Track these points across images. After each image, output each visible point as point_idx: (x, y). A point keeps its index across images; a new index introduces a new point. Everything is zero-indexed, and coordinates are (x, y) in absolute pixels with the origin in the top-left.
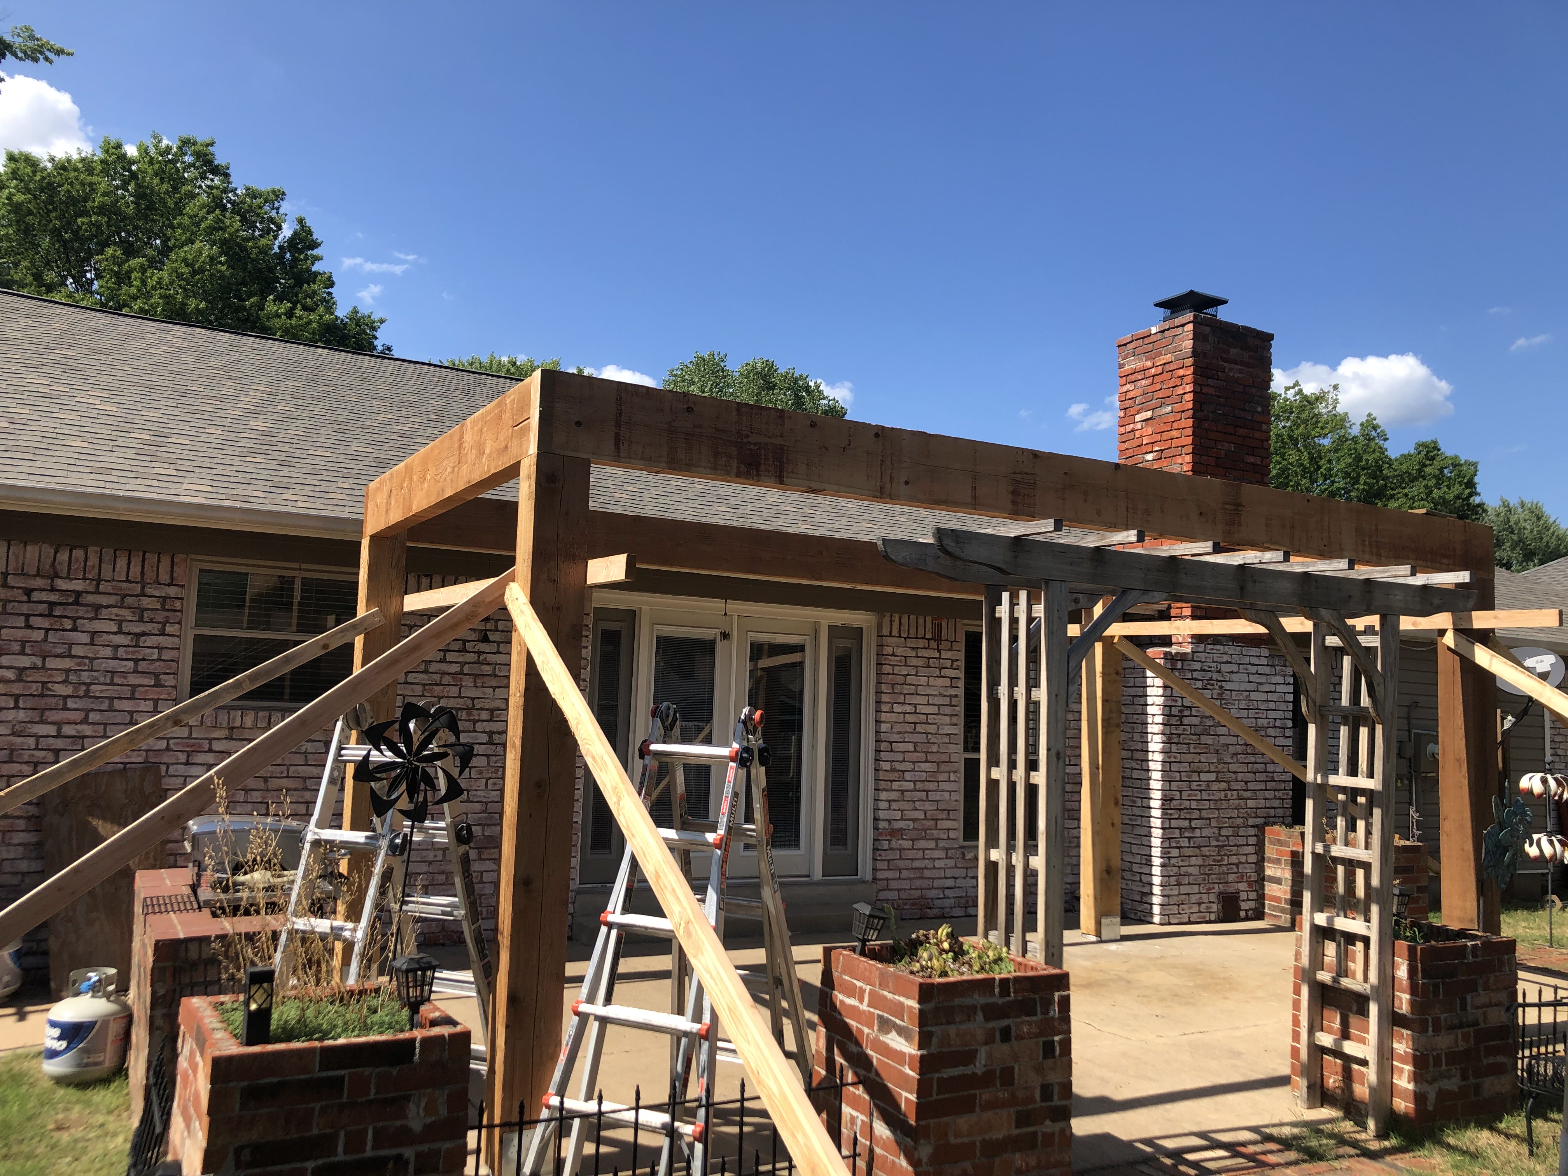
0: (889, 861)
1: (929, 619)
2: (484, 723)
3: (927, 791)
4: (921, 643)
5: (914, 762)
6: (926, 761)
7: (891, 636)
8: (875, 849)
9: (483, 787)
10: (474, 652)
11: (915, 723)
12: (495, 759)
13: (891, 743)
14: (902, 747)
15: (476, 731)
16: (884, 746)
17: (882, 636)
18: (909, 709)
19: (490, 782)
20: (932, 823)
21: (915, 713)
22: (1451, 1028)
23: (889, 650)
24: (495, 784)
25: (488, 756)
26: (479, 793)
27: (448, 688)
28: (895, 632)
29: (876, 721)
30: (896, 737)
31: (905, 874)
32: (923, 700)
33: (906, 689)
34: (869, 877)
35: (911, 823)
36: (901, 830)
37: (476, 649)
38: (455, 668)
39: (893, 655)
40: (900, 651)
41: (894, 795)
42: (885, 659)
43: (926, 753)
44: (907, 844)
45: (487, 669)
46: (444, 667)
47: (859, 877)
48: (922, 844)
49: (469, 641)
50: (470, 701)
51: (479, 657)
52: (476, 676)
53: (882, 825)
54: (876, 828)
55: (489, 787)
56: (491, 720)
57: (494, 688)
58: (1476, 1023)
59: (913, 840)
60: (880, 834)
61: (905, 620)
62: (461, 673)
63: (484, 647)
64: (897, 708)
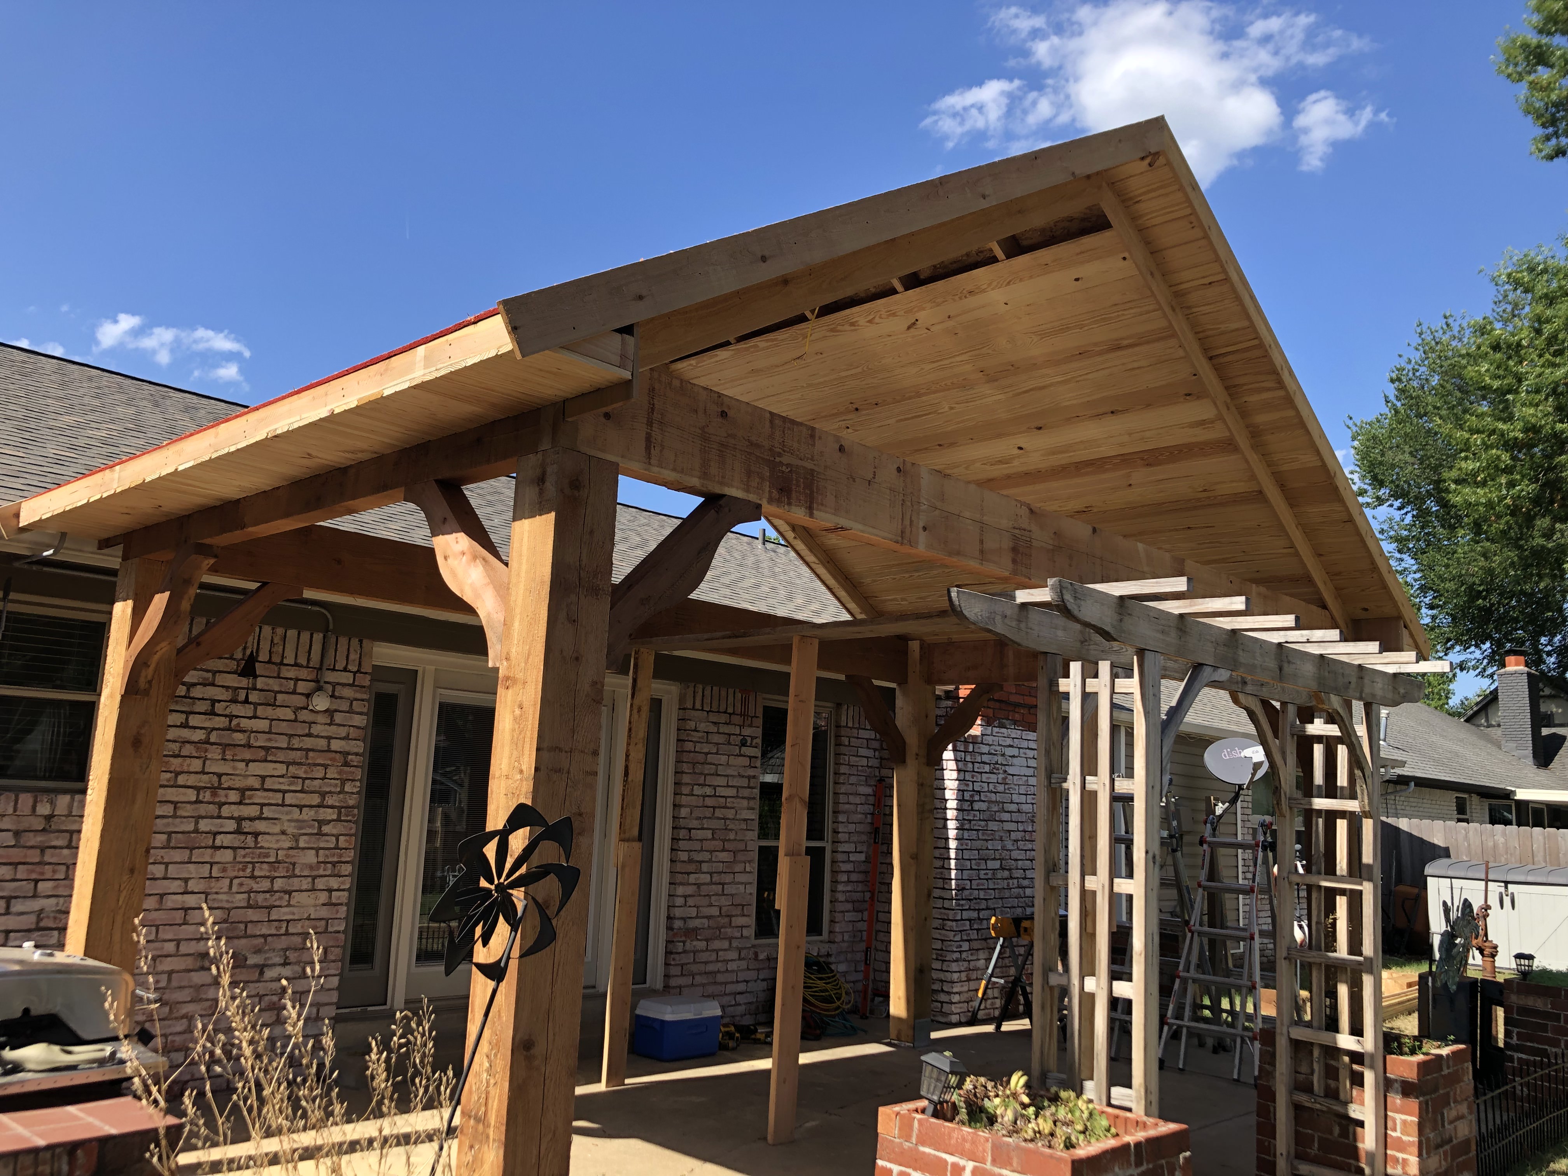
0: (682, 965)
1: (731, 691)
2: (233, 807)
3: (723, 884)
4: (723, 718)
5: (711, 852)
6: (724, 850)
7: (694, 709)
8: (668, 953)
9: (226, 889)
10: (226, 716)
11: (714, 808)
12: (242, 852)
13: (690, 830)
14: (700, 834)
15: (219, 817)
16: (683, 833)
17: (684, 709)
18: (709, 791)
19: (236, 881)
20: (727, 920)
21: (715, 796)
22: (1438, 1146)
23: (692, 725)
24: (241, 885)
25: (234, 849)
26: (220, 897)
27: (188, 760)
28: (698, 706)
29: (675, 805)
30: (694, 824)
31: (698, 979)
32: (722, 781)
33: (708, 769)
34: (659, 985)
35: (705, 921)
36: (695, 930)
37: (227, 712)
38: (199, 735)
39: (696, 730)
40: (702, 726)
41: (690, 890)
42: (688, 735)
43: (724, 841)
44: (702, 945)
45: (239, 738)
46: (185, 733)
47: (647, 985)
48: (716, 944)
49: (219, 701)
50: (215, 779)
51: (230, 722)
52: (225, 746)
53: (678, 924)
54: (669, 928)
55: (234, 889)
56: (240, 803)
57: (248, 762)
58: (1450, 1140)
59: (707, 940)
60: (675, 935)
61: (708, 692)
62: (207, 742)
63: (237, 709)
64: (697, 790)
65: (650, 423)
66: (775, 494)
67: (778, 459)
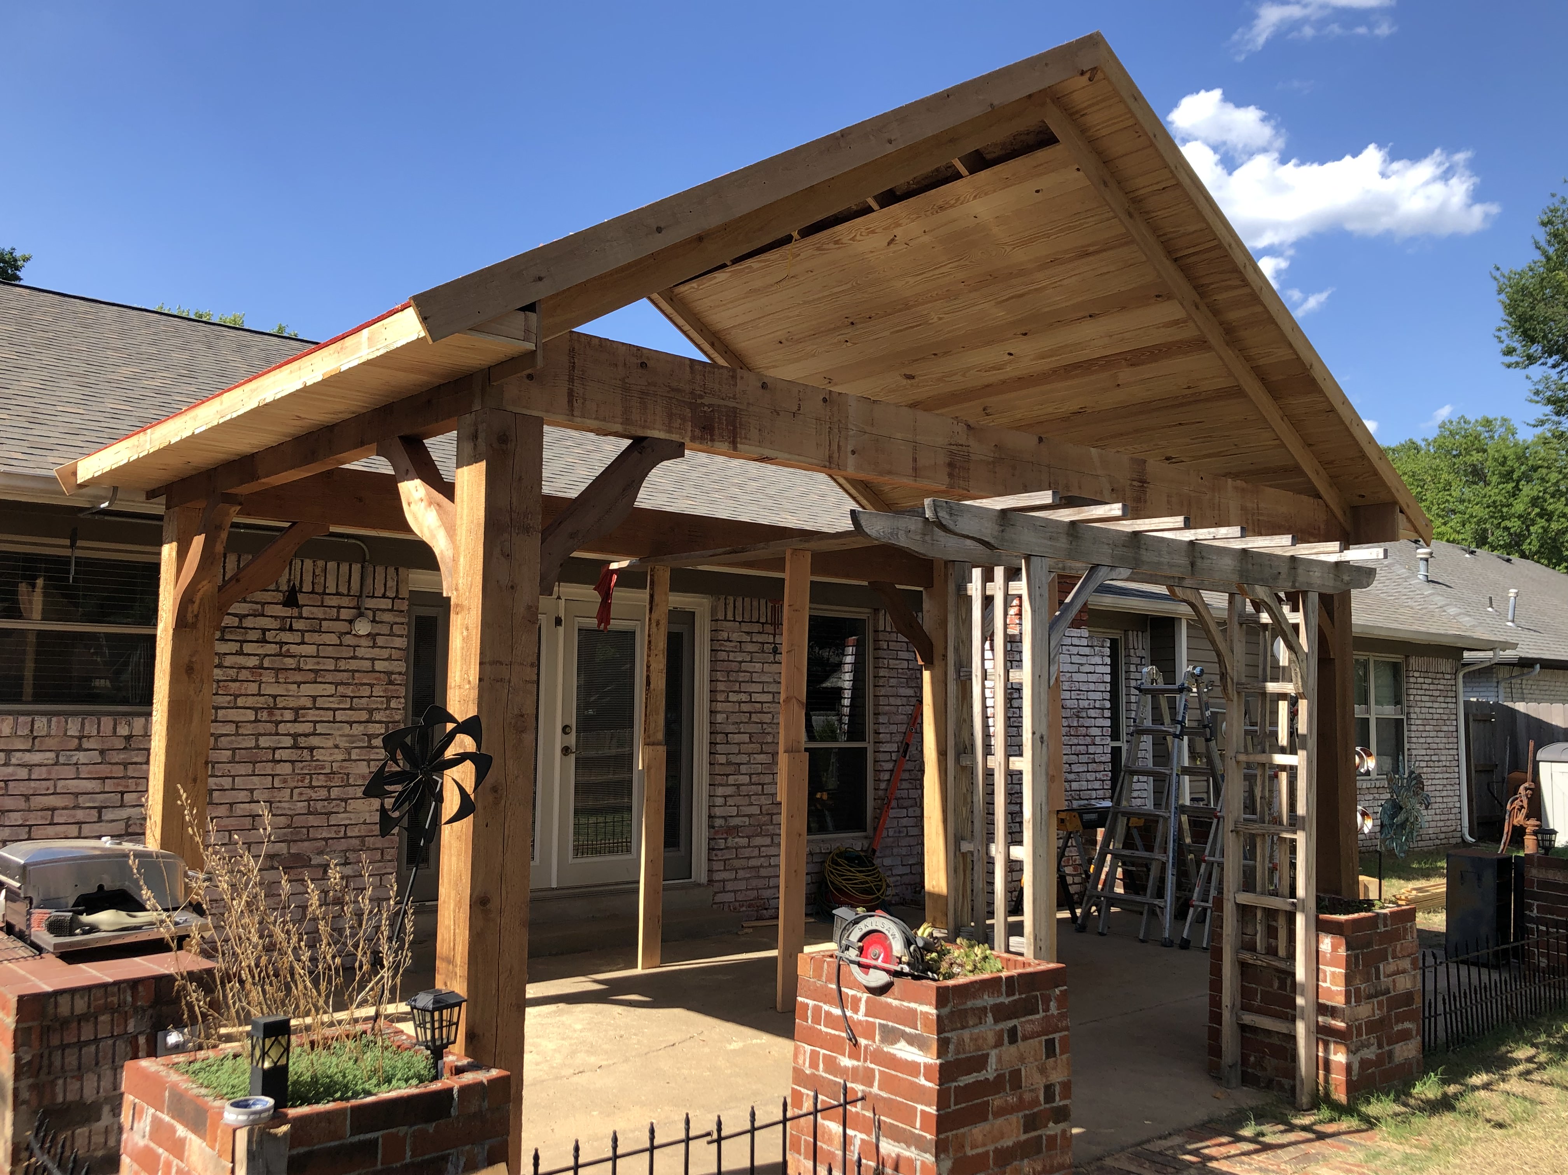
0: (725, 860)
1: (763, 602)
2: (289, 725)
3: (763, 785)
4: (756, 628)
5: (749, 754)
6: (762, 753)
7: (725, 620)
8: (711, 849)
9: (287, 798)
10: (276, 643)
11: (750, 713)
12: (300, 765)
13: (727, 734)
14: (737, 738)
15: (277, 734)
16: (720, 738)
17: (717, 620)
18: (744, 697)
19: (296, 791)
20: (767, 818)
21: (751, 701)
22: (1370, 997)
23: (725, 635)
24: (301, 794)
25: (292, 762)
26: (283, 805)
27: (245, 684)
28: (730, 616)
29: (711, 712)
30: (731, 728)
31: (741, 874)
32: (758, 688)
33: (742, 676)
34: (704, 879)
35: (746, 819)
36: (737, 827)
37: (277, 640)
38: (253, 662)
39: (728, 640)
40: (735, 636)
41: (729, 791)
42: (721, 645)
43: (762, 744)
44: (744, 841)
45: (290, 662)
46: (241, 660)
47: (692, 880)
48: (758, 841)
49: (269, 630)
50: (271, 700)
51: (281, 648)
52: (277, 670)
53: (718, 822)
54: (711, 826)
55: (295, 798)
56: (295, 721)
57: (299, 684)
58: (1388, 991)
59: (748, 837)
60: (716, 833)
61: (739, 603)
62: (261, 667)
63: (286, 637)
64: (733, 697)
65: (571, 380)
66: (697, 432)
67: (699, 401)
